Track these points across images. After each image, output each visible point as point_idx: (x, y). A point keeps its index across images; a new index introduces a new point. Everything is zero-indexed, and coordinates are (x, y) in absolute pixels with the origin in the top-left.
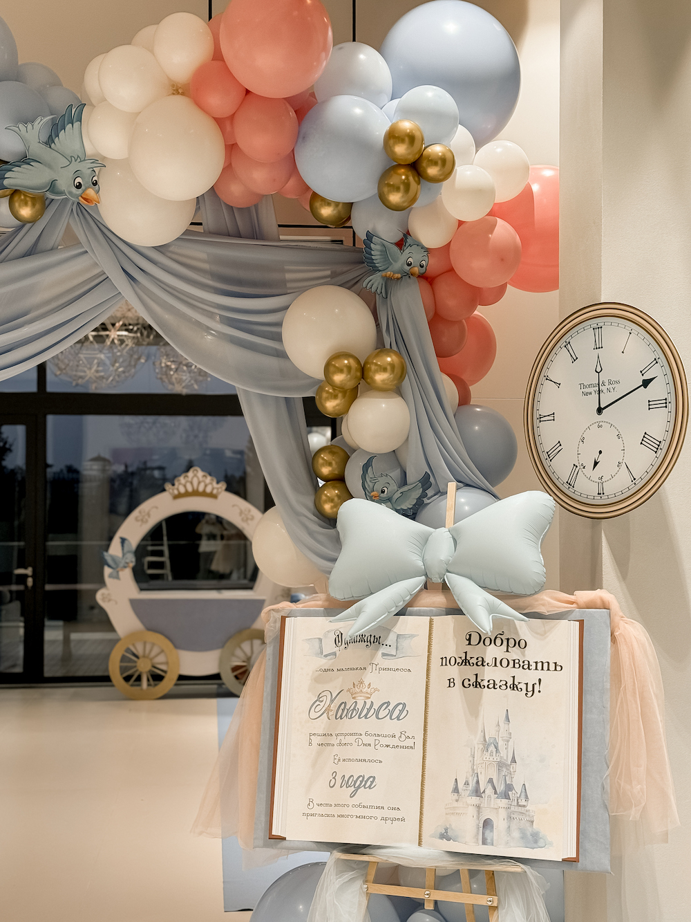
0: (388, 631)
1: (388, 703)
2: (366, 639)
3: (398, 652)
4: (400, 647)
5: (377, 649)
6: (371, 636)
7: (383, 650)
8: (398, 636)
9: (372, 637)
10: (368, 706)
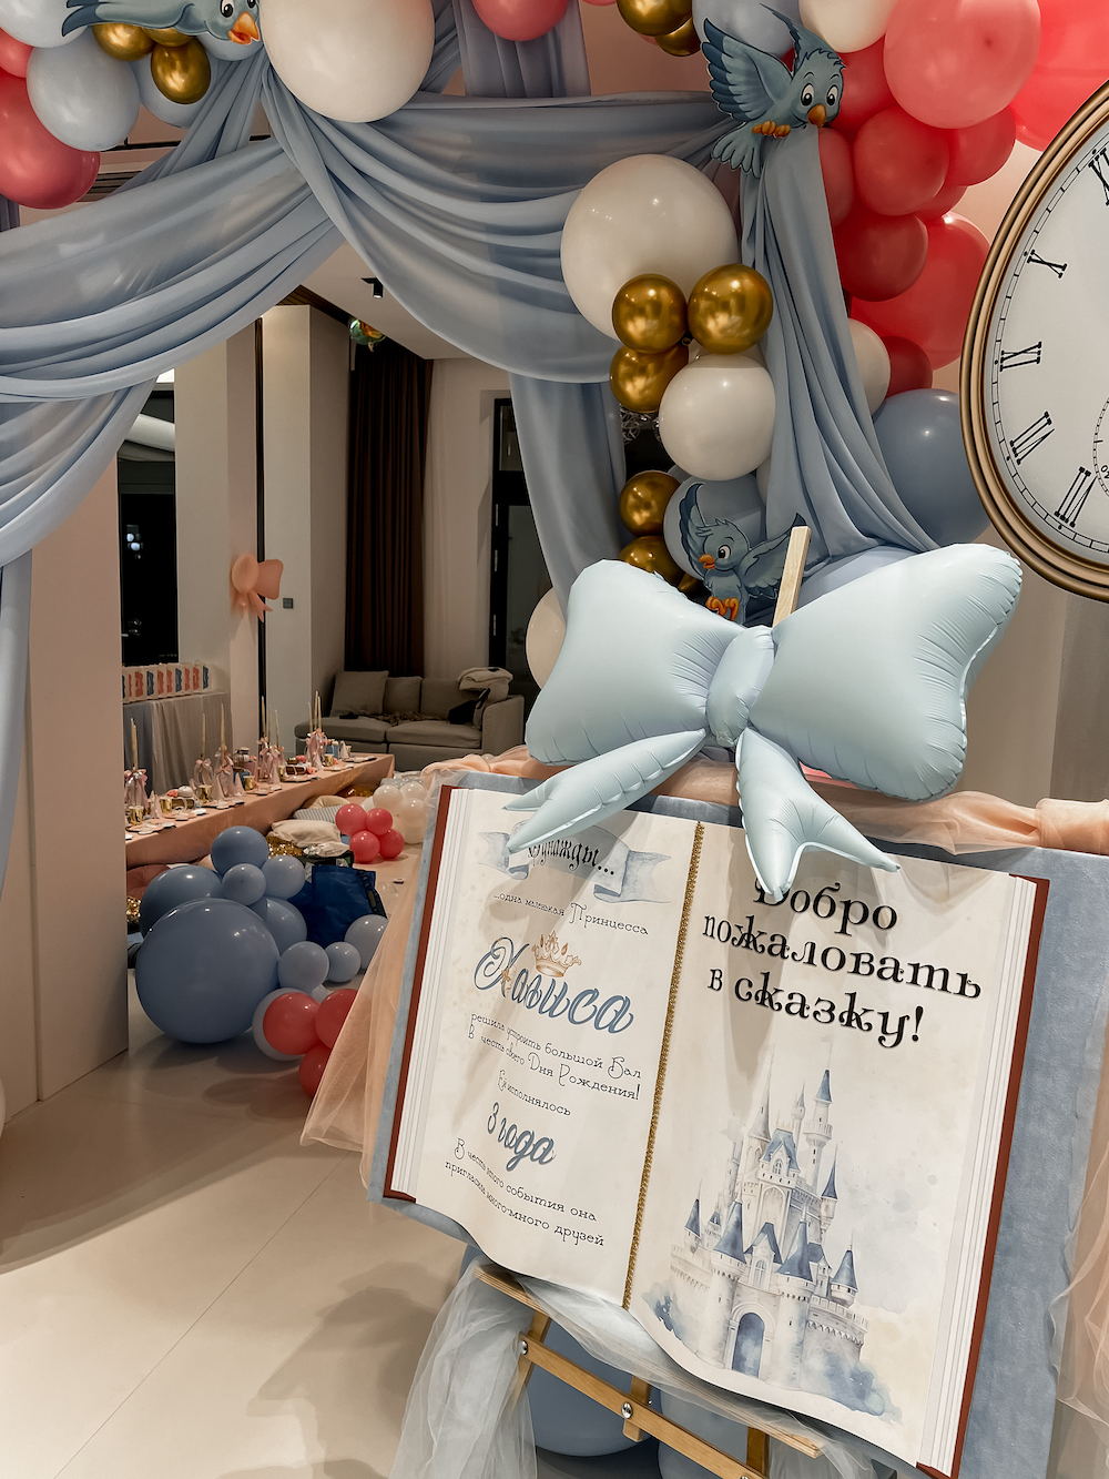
0: (612, 839)
1: (595, 993)
2: (571, 850)
3: (625, 887)
4: (631, 879)
5: (586, 875)
6: (580, 846)
7: (595, 879)
8: (631, 855)
9: (583, 850)
10: (557, 991)
